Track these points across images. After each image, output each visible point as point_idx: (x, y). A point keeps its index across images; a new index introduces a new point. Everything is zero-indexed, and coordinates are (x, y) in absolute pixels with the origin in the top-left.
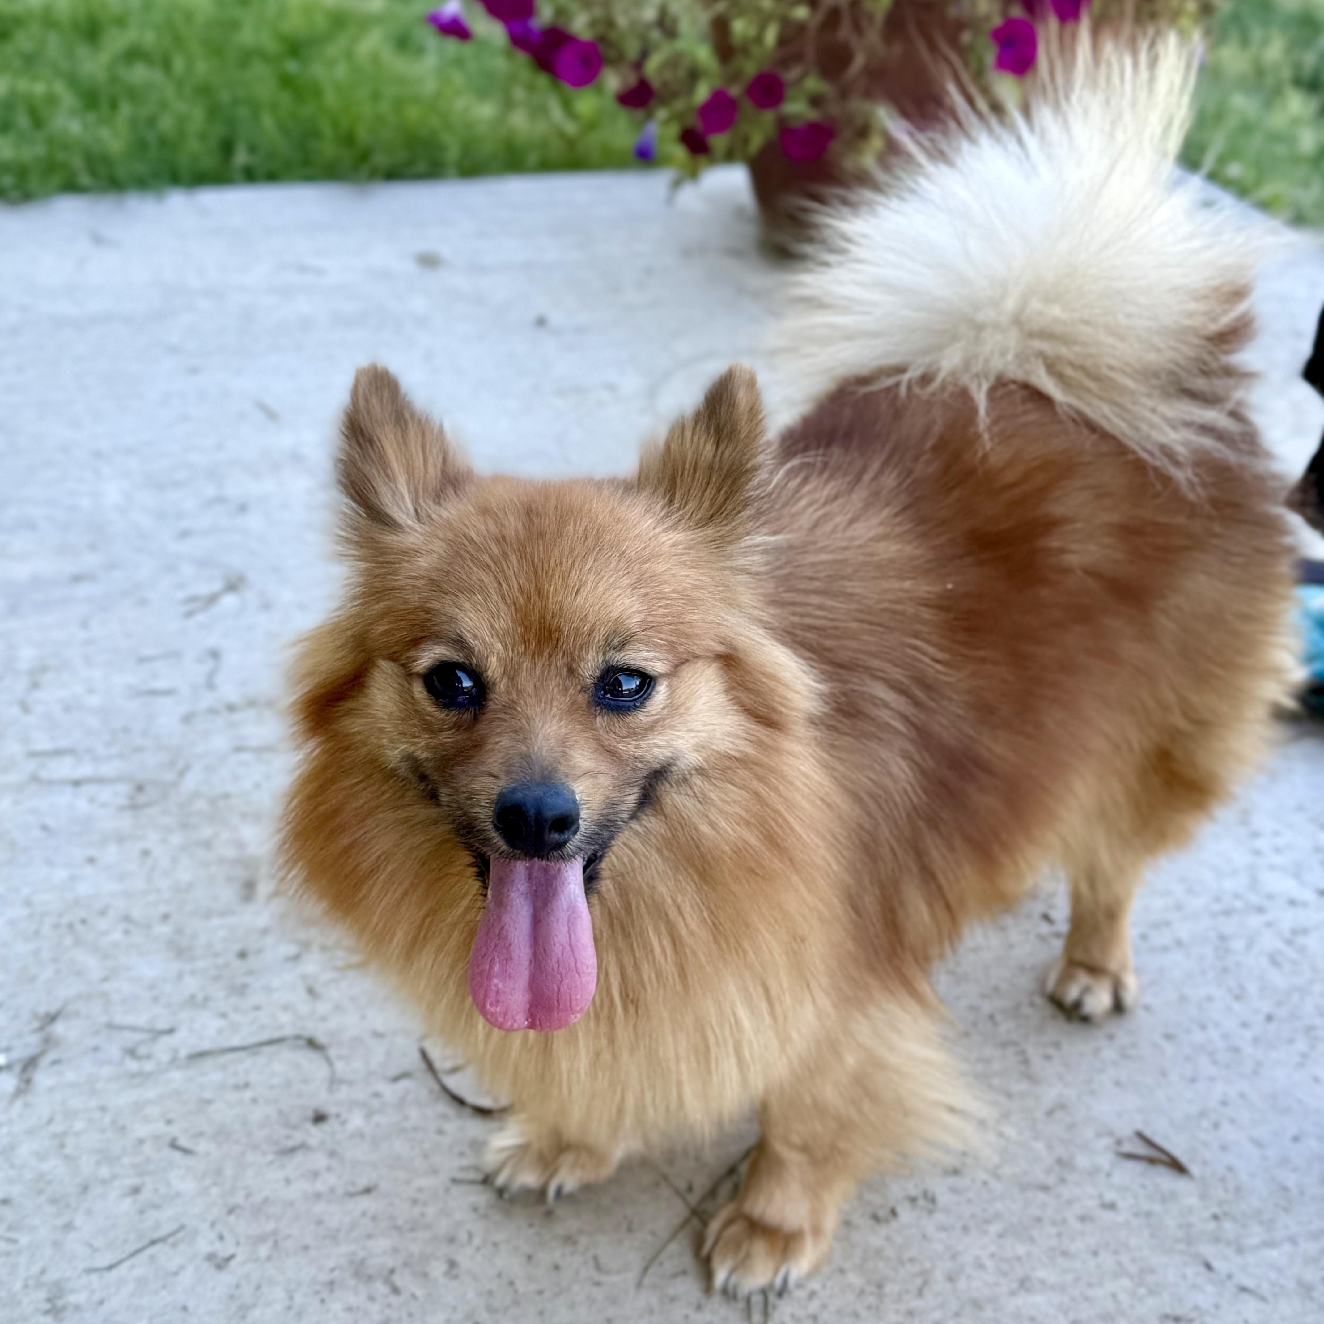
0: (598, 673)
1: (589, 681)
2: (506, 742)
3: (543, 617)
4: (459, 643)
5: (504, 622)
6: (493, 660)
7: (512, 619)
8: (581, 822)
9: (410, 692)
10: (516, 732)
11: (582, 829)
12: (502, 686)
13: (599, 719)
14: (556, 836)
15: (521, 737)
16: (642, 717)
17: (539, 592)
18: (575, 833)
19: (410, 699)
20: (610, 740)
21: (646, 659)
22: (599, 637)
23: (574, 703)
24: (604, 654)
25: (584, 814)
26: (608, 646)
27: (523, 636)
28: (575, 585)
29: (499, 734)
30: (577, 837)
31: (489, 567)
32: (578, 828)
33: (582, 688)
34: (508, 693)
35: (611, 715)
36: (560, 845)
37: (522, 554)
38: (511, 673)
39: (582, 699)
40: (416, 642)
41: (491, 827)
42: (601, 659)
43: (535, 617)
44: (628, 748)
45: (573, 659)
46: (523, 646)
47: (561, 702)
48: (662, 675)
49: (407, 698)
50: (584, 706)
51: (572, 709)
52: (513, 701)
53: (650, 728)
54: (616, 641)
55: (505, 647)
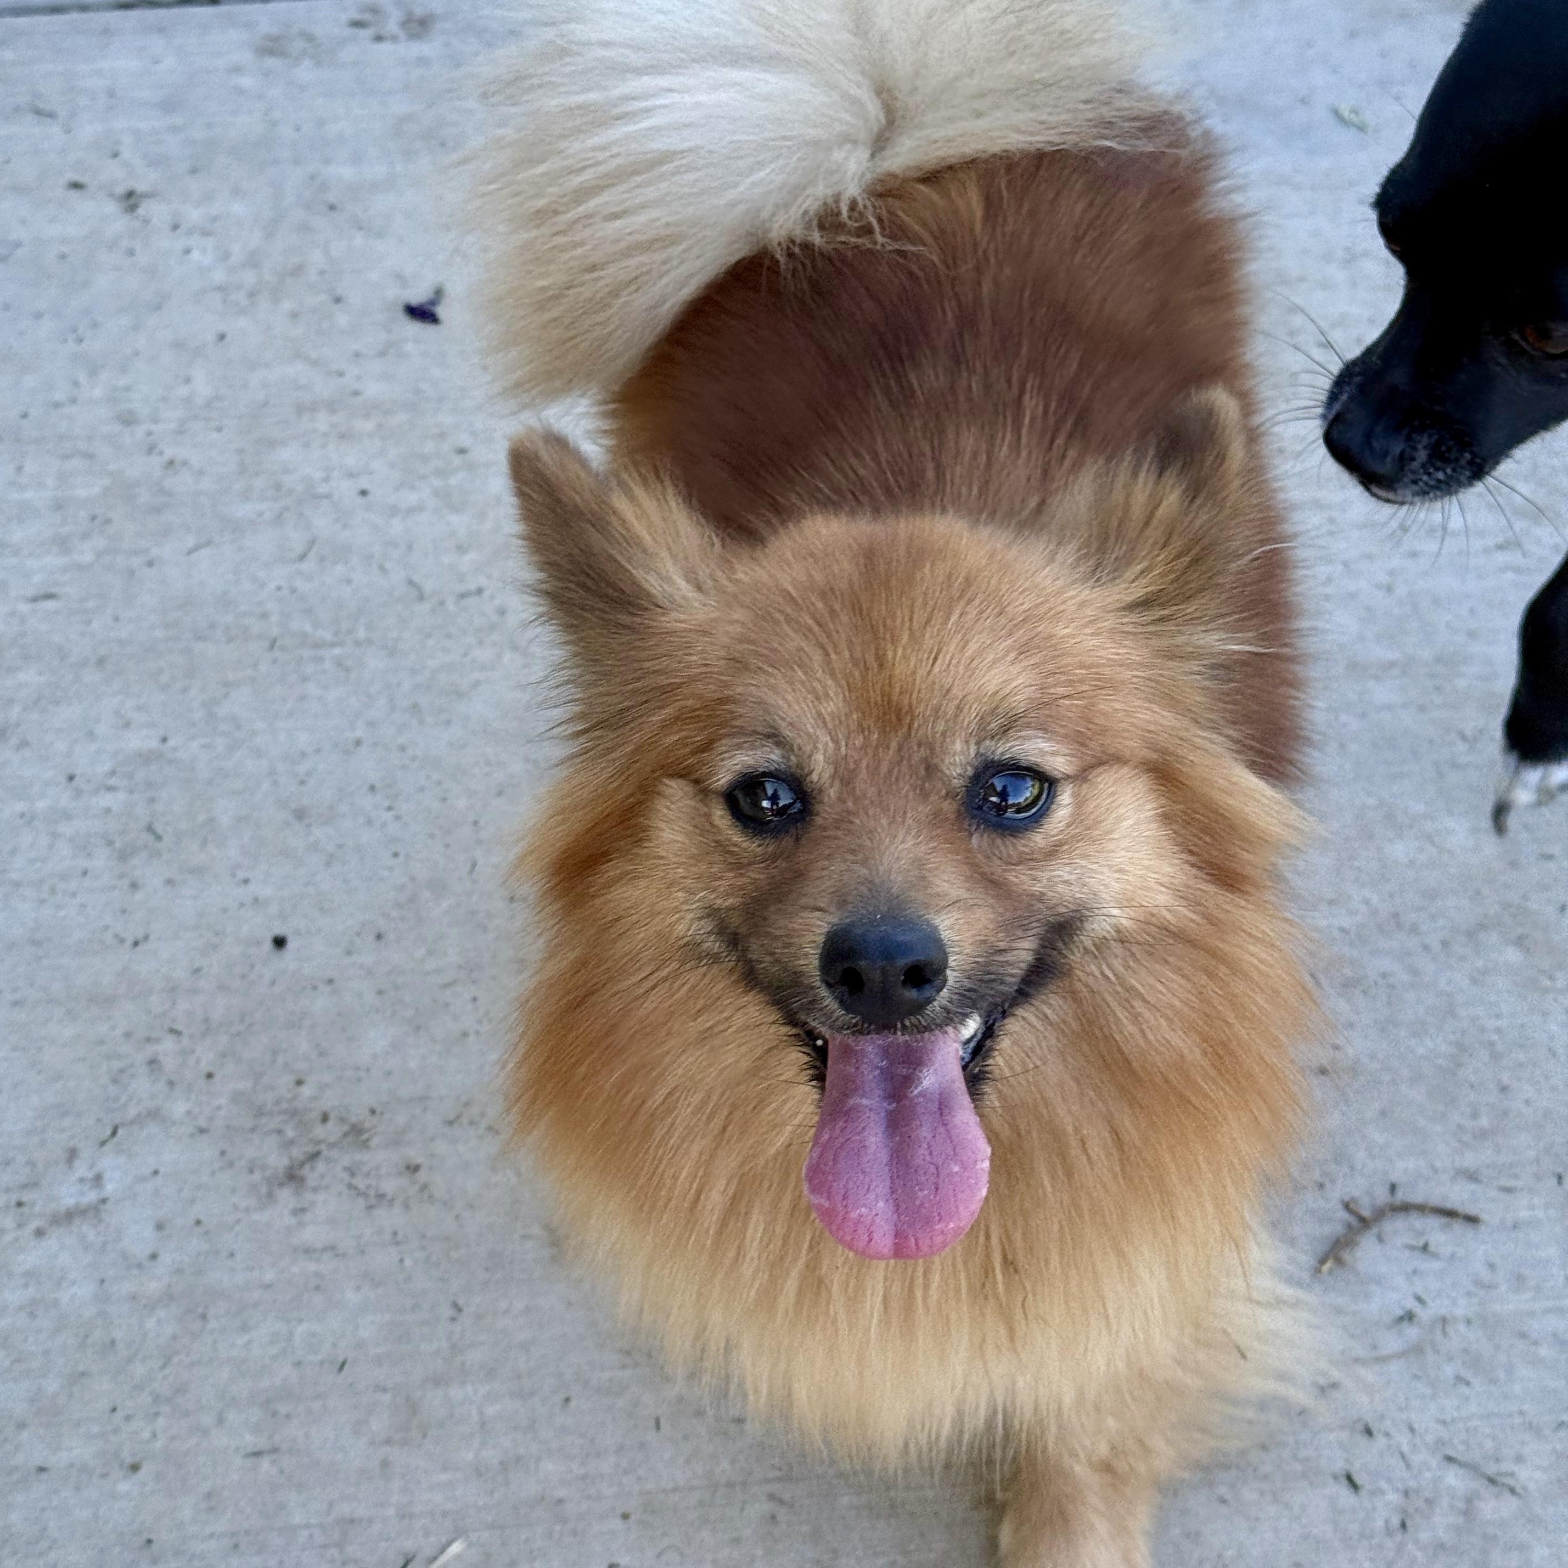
0: (970, 771)
2: (837, 866)
3: (887, 695)
5: (833, 705)
6: (819, 759)
7: (845, 700)
8: (948, 972)
9: (708, 816)
10: (853, 852)
11: (950, 982)
12: (832, 793)
13: (975, 840)
14: (911, 994)
15: (861, 856)
16: (1038, 839)
18: (940, 990)
19: (708, 827)
21: (1043, 753)
22: (970, 717)
23: (936, 814)
24: (978, 743)
25: (952, 961)
26: (982, 734)
27: (860, 725)
28: (932, 649)
29: (829, 857)
30: (942, 994)
31: (810, 630)
32: (945, 981)
33: (947, 794)
34: (841, 800)
35: (994, 835)
36: (919, 1007)
37: (856, 609)
38: (846, 779)
39: (949, 807)
41: (818, 984)
42: (973, 752)
43: (875, 696)
44: (1020, 879)
45: (932, 749)
46: (861, 737)
47: (918, 811)
48: (1067, 777)
49: (705, 828)
50: (952, 817)
51: (936, 818)
52: (848, 812)
53: (1052, 853)
54: (996, 725)
55: (835, 740)
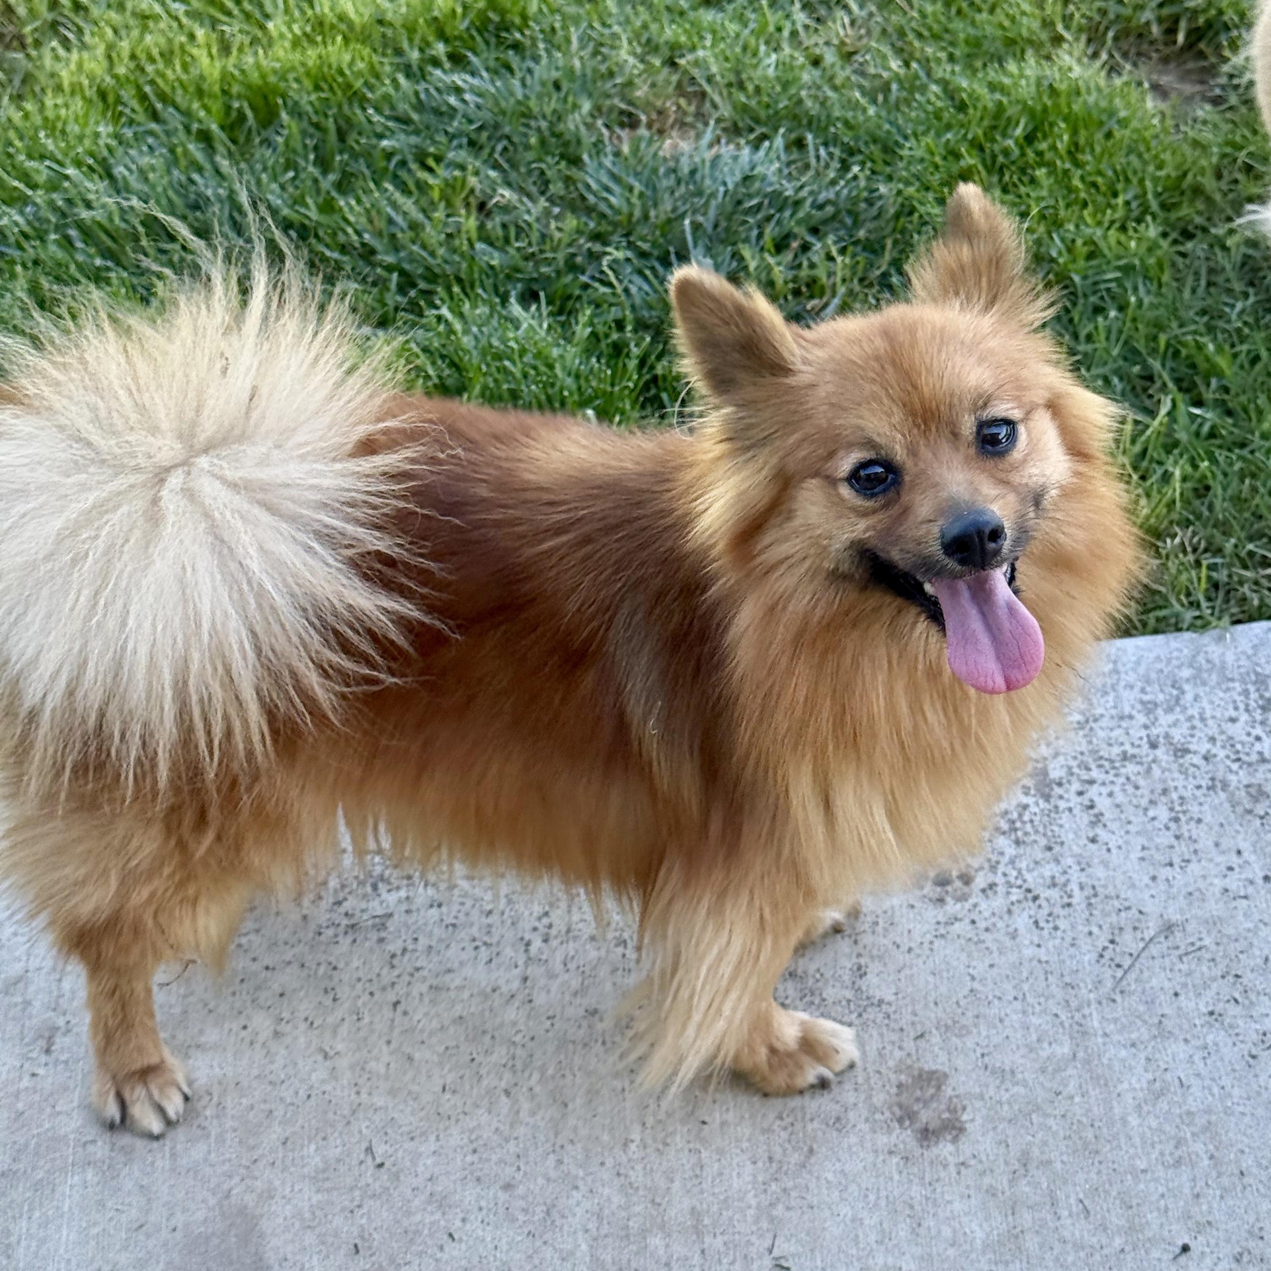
0: (975, 430)
1: (971, 438)
2: (929, 496)
3: (922, 403)
4: (870, 444)
5: (898, 416)
6: (897, 447)
7: (903, 413)
8: (1006, 530)
9: (838, 495)
10: (934, 487)
11: (1008, 535)
12: (910, 462)
14: (992, 546)
15: (940, 488)
16: (1017, 454)
17: (915, 387)
18: (1005, 540)
19: (840, 500)
20: (1002, 475)
21: (1007, 410)
22: (967, 401)
23: (967, 456)
24: (975, 414)
25: (1006, 525)
26: (975, 409)
27: (913, 422)
29: (922, 494)
30: (1006, 542)
32: (1006, 535)
33: (968, 445)
34: (914, 465)
35: (995, 460)
36: (999, 550)
38: (913, 452)
39: (972, 451)
40: (831, 455)
41: (943, 558)
42: (974, 419)
43: (918, 406)
44: (1016, 478)
45: (954, 424)
46: (916, 429)
47: (957, 460)
48: (1020, 419)
49: (836, 501)
50: (975, 456)
51: (967, 460)
52: (921, 469)
53: (1024, 461)
54: (981, 403)
55: (904, 435)
